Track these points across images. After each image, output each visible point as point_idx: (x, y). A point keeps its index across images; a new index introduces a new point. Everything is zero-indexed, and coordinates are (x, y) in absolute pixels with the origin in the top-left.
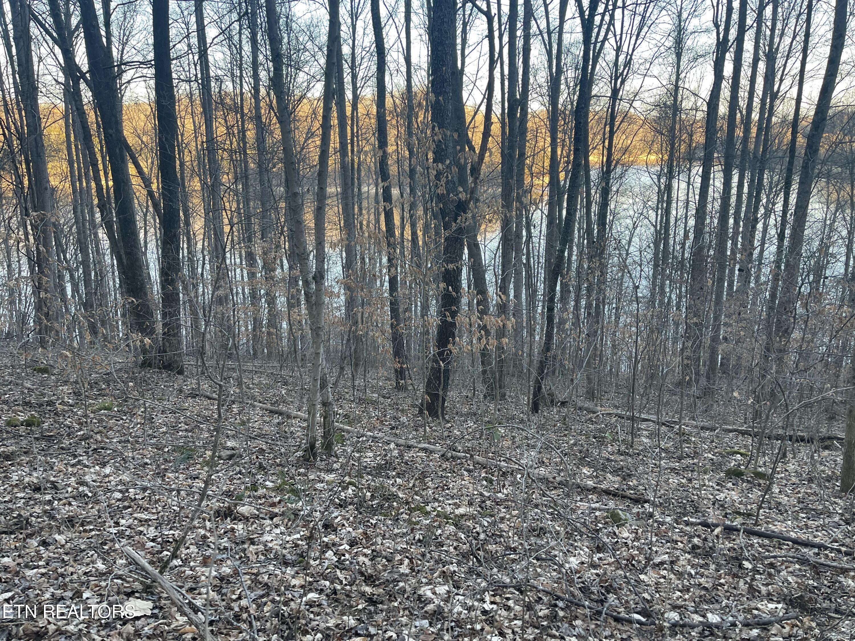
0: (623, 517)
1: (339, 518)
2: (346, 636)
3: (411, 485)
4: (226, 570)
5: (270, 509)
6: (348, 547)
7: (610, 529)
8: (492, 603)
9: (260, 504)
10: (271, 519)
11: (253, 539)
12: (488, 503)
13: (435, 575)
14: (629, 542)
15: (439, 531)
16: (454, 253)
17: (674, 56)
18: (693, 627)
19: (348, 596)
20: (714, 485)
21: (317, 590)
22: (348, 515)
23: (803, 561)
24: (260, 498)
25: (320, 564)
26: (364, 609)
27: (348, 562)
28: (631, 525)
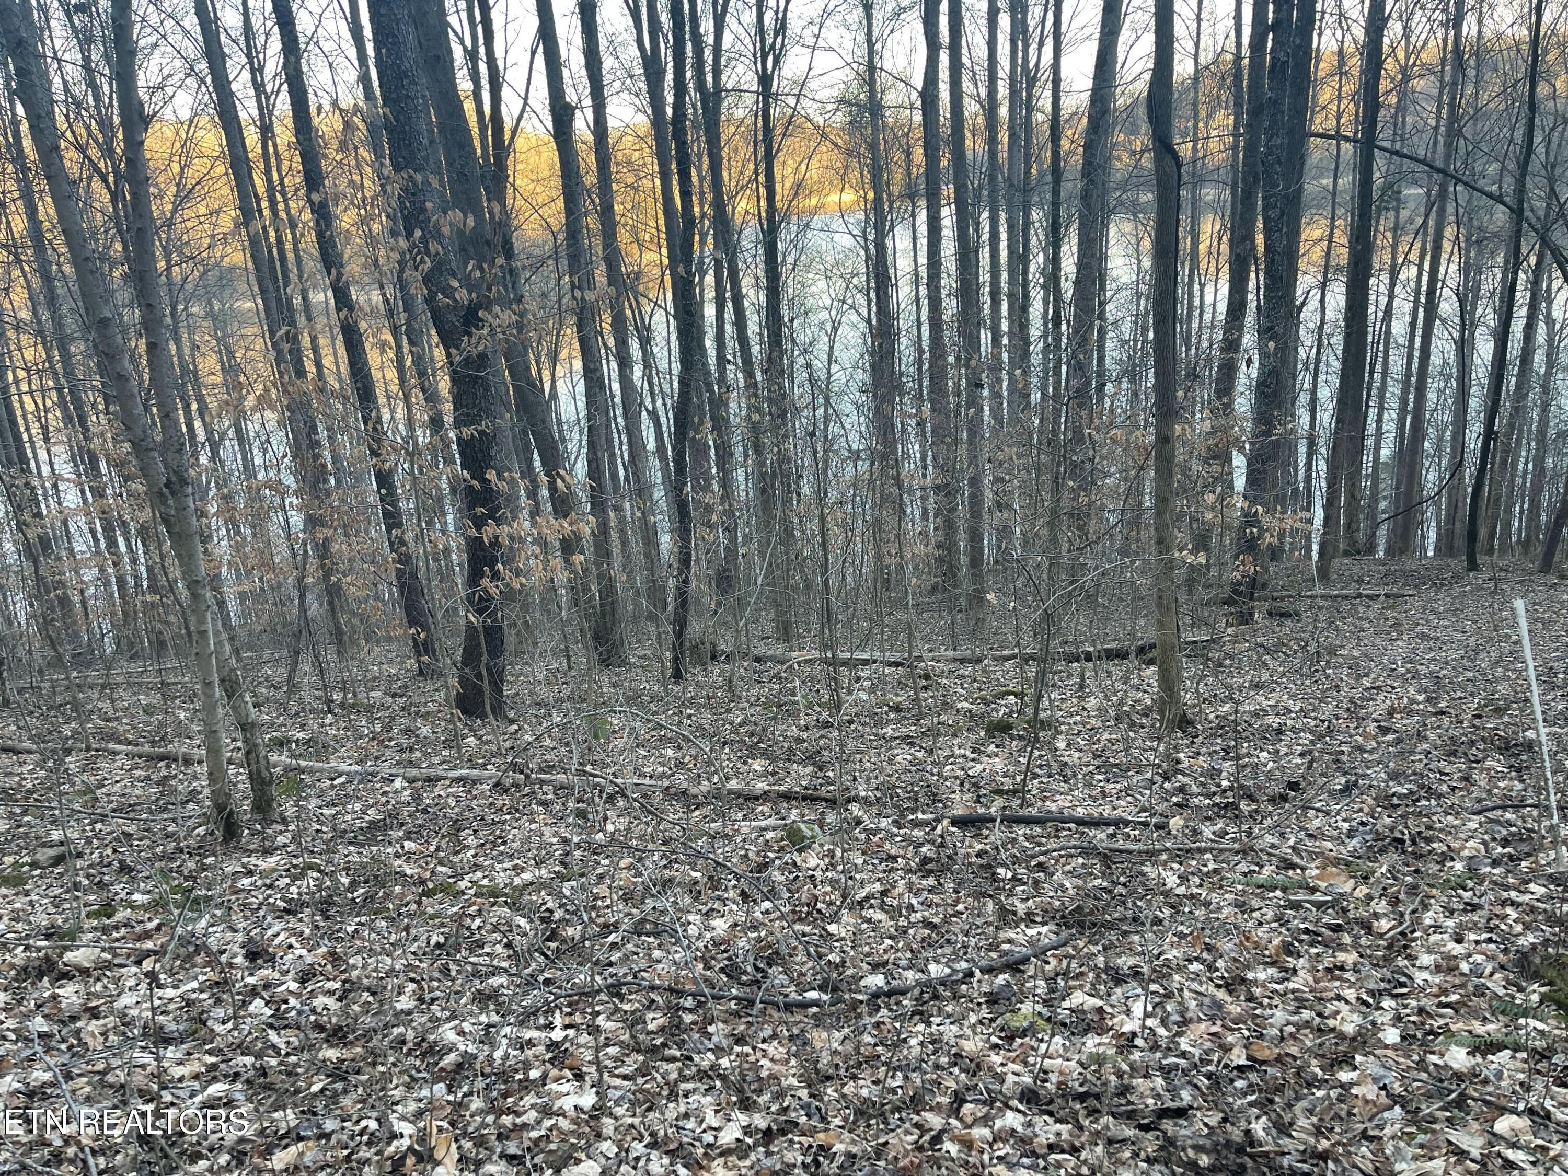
0: (808, 833)
1: (282, 936)
2: (278, 1145)
3: (432, 848)
4: (40, 1075)
5: (138, 945)
6: (294, 986)
7: (787, 858)
8: (566, 1027)
9: (118, 940)
10: (139, 963)
11: (97, 1007)
12: (577, 854)
13: (463, 1001)
14: (818, 874)
15: (478, 922)
16: (474, 406)
17: (860, 9)
18: (903, 993)
19: (289, 1074)
20: (968, 753)
21: (226, 1076)
22: (300, 927)
23: (1087, 851)
24: (116, 928)
25: (235, 1028)
26: (322, 1091)
27: (293, 1013)
28: (822, 845)
